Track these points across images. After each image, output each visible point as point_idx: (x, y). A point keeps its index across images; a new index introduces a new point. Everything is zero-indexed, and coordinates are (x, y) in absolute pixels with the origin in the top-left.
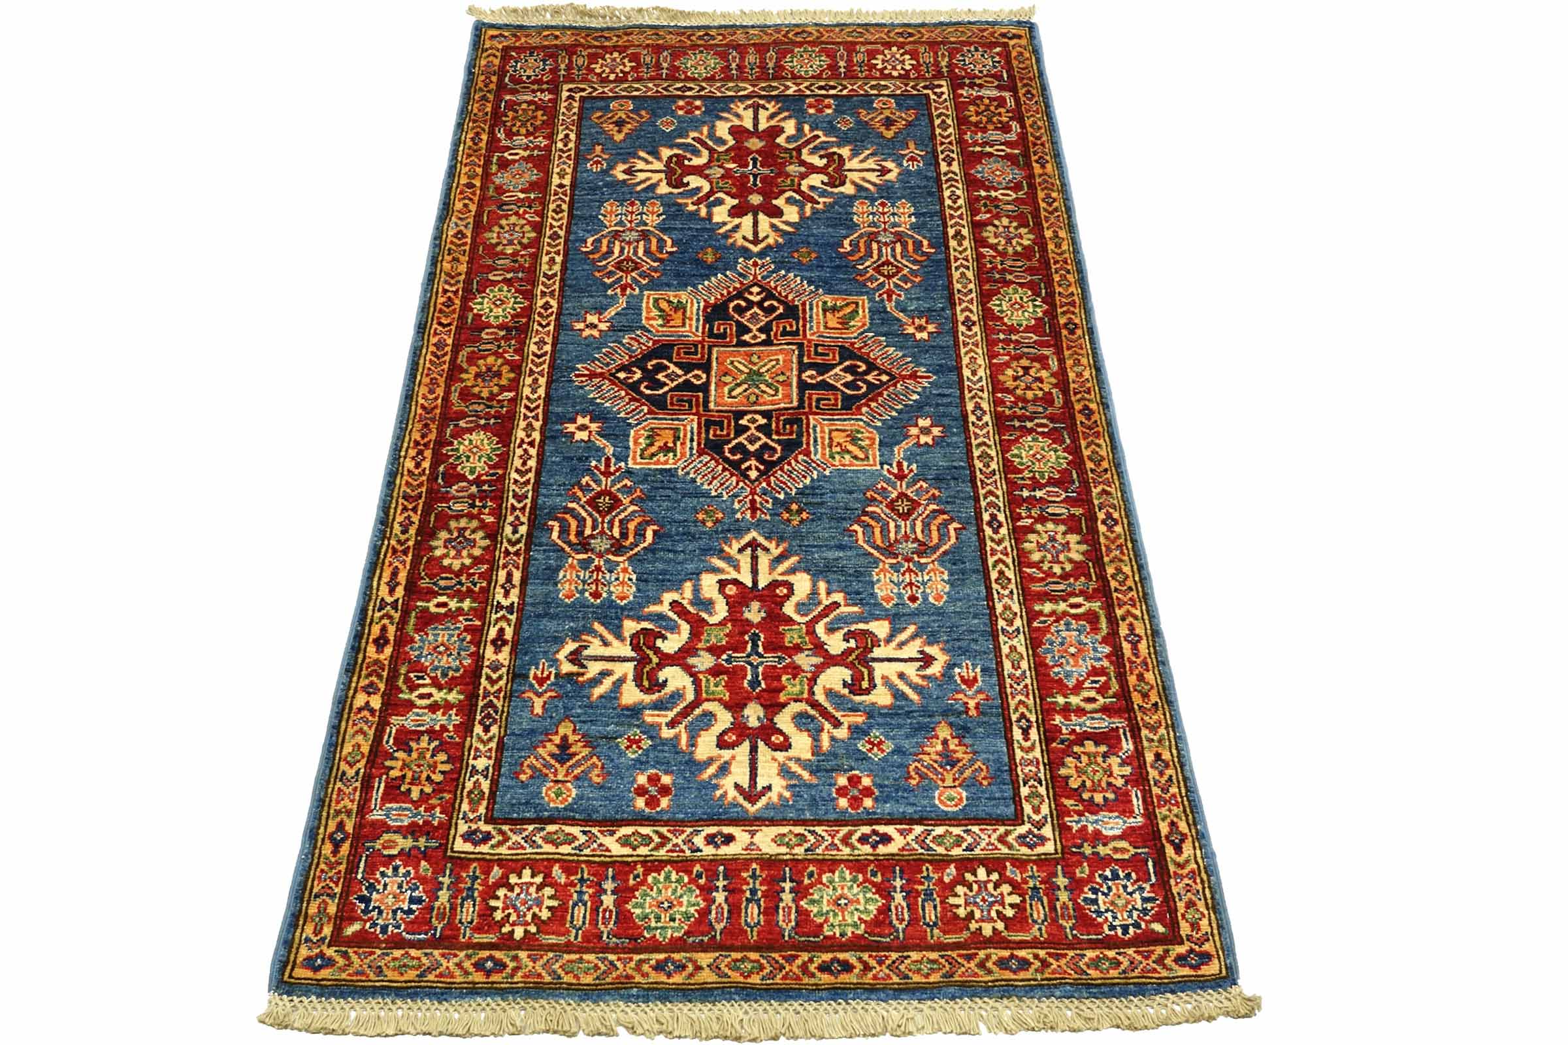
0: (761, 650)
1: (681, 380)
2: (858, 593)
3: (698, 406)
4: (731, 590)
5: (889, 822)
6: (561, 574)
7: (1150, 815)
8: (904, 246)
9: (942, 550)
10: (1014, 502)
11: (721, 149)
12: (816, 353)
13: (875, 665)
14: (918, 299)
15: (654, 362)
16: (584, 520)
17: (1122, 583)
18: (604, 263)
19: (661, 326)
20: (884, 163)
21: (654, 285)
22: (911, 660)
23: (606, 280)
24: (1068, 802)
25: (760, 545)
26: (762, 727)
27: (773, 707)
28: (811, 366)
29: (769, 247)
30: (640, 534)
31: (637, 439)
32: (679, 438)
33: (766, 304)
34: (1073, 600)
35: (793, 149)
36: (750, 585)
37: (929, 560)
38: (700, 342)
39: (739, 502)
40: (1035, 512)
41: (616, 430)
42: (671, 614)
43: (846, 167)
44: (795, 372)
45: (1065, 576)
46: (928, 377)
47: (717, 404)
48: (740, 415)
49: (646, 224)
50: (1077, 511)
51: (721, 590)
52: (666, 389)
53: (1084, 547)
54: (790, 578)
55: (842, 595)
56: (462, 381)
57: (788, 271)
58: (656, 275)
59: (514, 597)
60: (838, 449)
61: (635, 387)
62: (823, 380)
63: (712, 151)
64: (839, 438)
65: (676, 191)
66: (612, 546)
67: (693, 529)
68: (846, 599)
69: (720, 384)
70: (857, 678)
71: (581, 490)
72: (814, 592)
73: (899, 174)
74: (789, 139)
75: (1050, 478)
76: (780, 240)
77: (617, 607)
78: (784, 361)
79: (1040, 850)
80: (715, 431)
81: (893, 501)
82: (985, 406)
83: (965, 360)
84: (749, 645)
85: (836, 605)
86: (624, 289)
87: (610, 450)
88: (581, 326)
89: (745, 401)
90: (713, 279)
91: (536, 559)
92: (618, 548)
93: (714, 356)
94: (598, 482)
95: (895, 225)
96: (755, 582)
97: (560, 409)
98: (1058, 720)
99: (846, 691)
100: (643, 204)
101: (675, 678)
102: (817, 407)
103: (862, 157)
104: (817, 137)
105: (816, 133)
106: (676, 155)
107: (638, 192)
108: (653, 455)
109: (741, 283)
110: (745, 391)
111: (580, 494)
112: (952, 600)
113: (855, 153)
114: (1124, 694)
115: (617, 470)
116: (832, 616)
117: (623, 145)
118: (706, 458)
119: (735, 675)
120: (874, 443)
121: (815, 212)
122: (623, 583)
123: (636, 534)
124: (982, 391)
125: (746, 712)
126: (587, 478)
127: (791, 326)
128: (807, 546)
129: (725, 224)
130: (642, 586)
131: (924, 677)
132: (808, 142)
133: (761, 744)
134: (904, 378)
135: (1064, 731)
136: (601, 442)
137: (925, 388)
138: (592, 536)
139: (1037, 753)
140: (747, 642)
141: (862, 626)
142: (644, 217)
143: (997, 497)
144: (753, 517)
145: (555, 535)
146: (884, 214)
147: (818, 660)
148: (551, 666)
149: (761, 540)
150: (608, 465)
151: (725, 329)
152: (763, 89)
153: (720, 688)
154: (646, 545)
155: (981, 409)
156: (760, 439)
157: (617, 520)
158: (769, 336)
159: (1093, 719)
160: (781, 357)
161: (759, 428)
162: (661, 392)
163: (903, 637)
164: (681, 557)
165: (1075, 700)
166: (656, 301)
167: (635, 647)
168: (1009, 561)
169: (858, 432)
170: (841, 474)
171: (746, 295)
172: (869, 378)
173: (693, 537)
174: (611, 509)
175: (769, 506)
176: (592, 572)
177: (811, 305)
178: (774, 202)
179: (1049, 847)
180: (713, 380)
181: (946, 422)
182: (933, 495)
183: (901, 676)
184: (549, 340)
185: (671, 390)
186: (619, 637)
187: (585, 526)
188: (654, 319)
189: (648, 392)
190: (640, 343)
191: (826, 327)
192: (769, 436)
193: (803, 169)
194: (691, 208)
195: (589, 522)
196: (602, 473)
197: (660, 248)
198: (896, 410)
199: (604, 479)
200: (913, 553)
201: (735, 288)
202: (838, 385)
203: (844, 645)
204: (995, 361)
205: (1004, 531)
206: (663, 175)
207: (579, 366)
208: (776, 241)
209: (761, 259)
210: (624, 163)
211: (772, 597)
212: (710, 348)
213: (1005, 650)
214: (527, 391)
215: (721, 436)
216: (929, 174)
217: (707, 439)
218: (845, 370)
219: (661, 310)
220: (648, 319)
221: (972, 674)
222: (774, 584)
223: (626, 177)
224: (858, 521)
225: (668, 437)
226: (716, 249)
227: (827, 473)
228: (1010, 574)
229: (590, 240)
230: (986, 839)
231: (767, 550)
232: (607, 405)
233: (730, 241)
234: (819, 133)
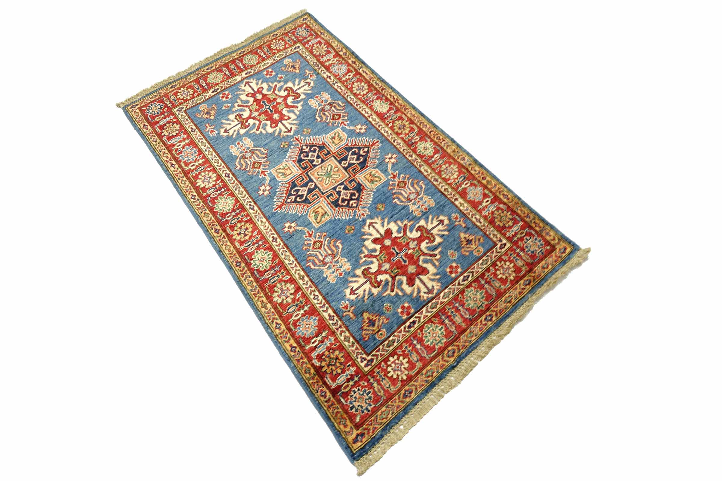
0: (268, 110)
1: (348, 160)
2: (254, 136)
3: (336, 156)
4: (286, 118)
5: (214, 95)
6: (329, 96)
7: (154, 129)
8: (319, 260)
9: (238, 160)
10: (225, 186)
11: (422, 258)
12: (316, 195)
13: (238, 123)
14: (299, 239)
15: (361, 160)
17: (182, 180)
18: (410, 181)
19: (371, 173)
20: (356, 296)
21: (386, 184)
22: (230, 129)
24: (175, 120)
25: (288, 132)
26: (255, 95)
27: (256, 100)
28: (314, 189)
29: (365, 224)
30: (321, 117)
31: (344, 135)
32: (333, 143)
34: (194, 167)
35: (395, 277)
37: (240, 155)
38: (355, 175)
39: (302, 139)
40: (217, 186)
41: (351, 133)
42: (296, 105)
43: (368, 283)
44: (317, 184)
45: (200, 173)
47: (331, 160)
48: (323, 161)
49: (413, 204)
50: (204, 194)
51: (288, 116)
52: (350, 154)
53: (198, 185)
54: (273, 129)
56: (407, 121)
57: (350, 219)
58: (390, 188)
59: (336, 87)
60: (286, 168)
61: (359, 149)
62: (306, 187)
63: (424, 254)
64: (288, 172)
65: (417, 225)
68: (256, 133)
69: (336, 167)
70: (240, 117)
73: (346, 295)
74: (401, 282)
75: (218, 199)
77: (310, 99)
78: (323, 185)
79: (177, 108)
80: (325, 152)
81: (261, 165)
82: (251, 211)
83: (267, 224)
84: (271, 109)
85: (257, 130)
86: (394, 176)
87: (347, 128)
88: (394, 156)
89: (325, 166)
90: (371, 200)
92: (323, 110)
93: (346, 174)
94: (343, 120)
95: (330, 267)
96: (282, 123)
97: (372, 130)
98: (185, 136)
99: (241, 113)
100: (422, 212)
101: (284, 93)
102: (301, 177)
103: (367, 293)
104: (392, 291)
106: (434, 241)
108: (335, 134)
109: (361, 205)
110: (327, 169)
111: (344, 115)
112: (228, 149)
113: (371, 293)
114: (170, 151)
116: (257, 127)
117: (457, 232)
118: (321, 143)
119: (269, 101)
120: (277, 176)
121: (361, 252)
122: (313, 104)
124: (255, 216)
126: (346, 119)
127: (331, 199)
128: (275, 139)
129: (388, 224)
130: (308, 106)
131: (224, 127)
132: (393, 285)
133: (252, 92)
134: (283, 204)
135: (183, 135)
136: (352, 128)
137: (274, 205)
138: (331, 108)
139: (187, 126)
141: (247, 129)
142: (416, 207)
143: (231, 183)
144: (295, 138)
145: (340, 103)
146: (337, 270)
148: (312, 79)
149: (288, 134)
150: (345, 125)
151: (351, 185)
152: (437, 303)
154: (317, 116)
155: (252, 209)
156: (311, 157)
157: (329, 116)
158: (336, 191)
159: (177, 141)
160: (326, 186)
161: (313, 161)
162: (350, 152)
163: (235, 133)
164: (305, 119)
165: (183, 143)
166: (381, 179)
167: (297, 93)
168: (218, 168)
169: (284, 177)
170: (280, 162)
171: (355, 201)
174: (333, 116)
175: (293, 143)
176: (322, 101)
177: (332, 211)
178: (380, 246)
179: (175, 110)
180: (339, 166)
181: (260, 198)
182: (250, 173)
183: (230, 124)
184: (398, 146)
185: (348, 155)
186: (304, 93)
187: (336, 109)
188: (376, 173)
189: (354, 150)
191: (321, 207)
192: (309, 160)
193: (383, 269)
194: (405, 222)
195: (335, 111)
196: (344, 122)
197: (398, 199)
198: (278, 192)
200: (246, 155)
201: (361, 201)
202: (301, 188)
203: (248, 122)
204: (257, 231)
205: (224, 175)
206: (429, 229)
207: (381, 145)
208: (364, 229)
209: (363, 218)
211: (275, 123)
212: (350, 176)
213: (207, 144)
214: (387, 129)
215: (323, 152)
216: (334, 303)
217: (325, 148)
218: (303, 195)
219: (376, 177)
221: (212, 134)
222: (277, 126)
223: (440, 219)
224: (266, 154)
225: (336, 141)
226: (381, 212)
227: (284, 160)
228: (216, 164)
229: (423, 187)
230: (190, 104)
231: (285, 132)
232: (361, 139)
233: (380, 218)
234: (393, 294)
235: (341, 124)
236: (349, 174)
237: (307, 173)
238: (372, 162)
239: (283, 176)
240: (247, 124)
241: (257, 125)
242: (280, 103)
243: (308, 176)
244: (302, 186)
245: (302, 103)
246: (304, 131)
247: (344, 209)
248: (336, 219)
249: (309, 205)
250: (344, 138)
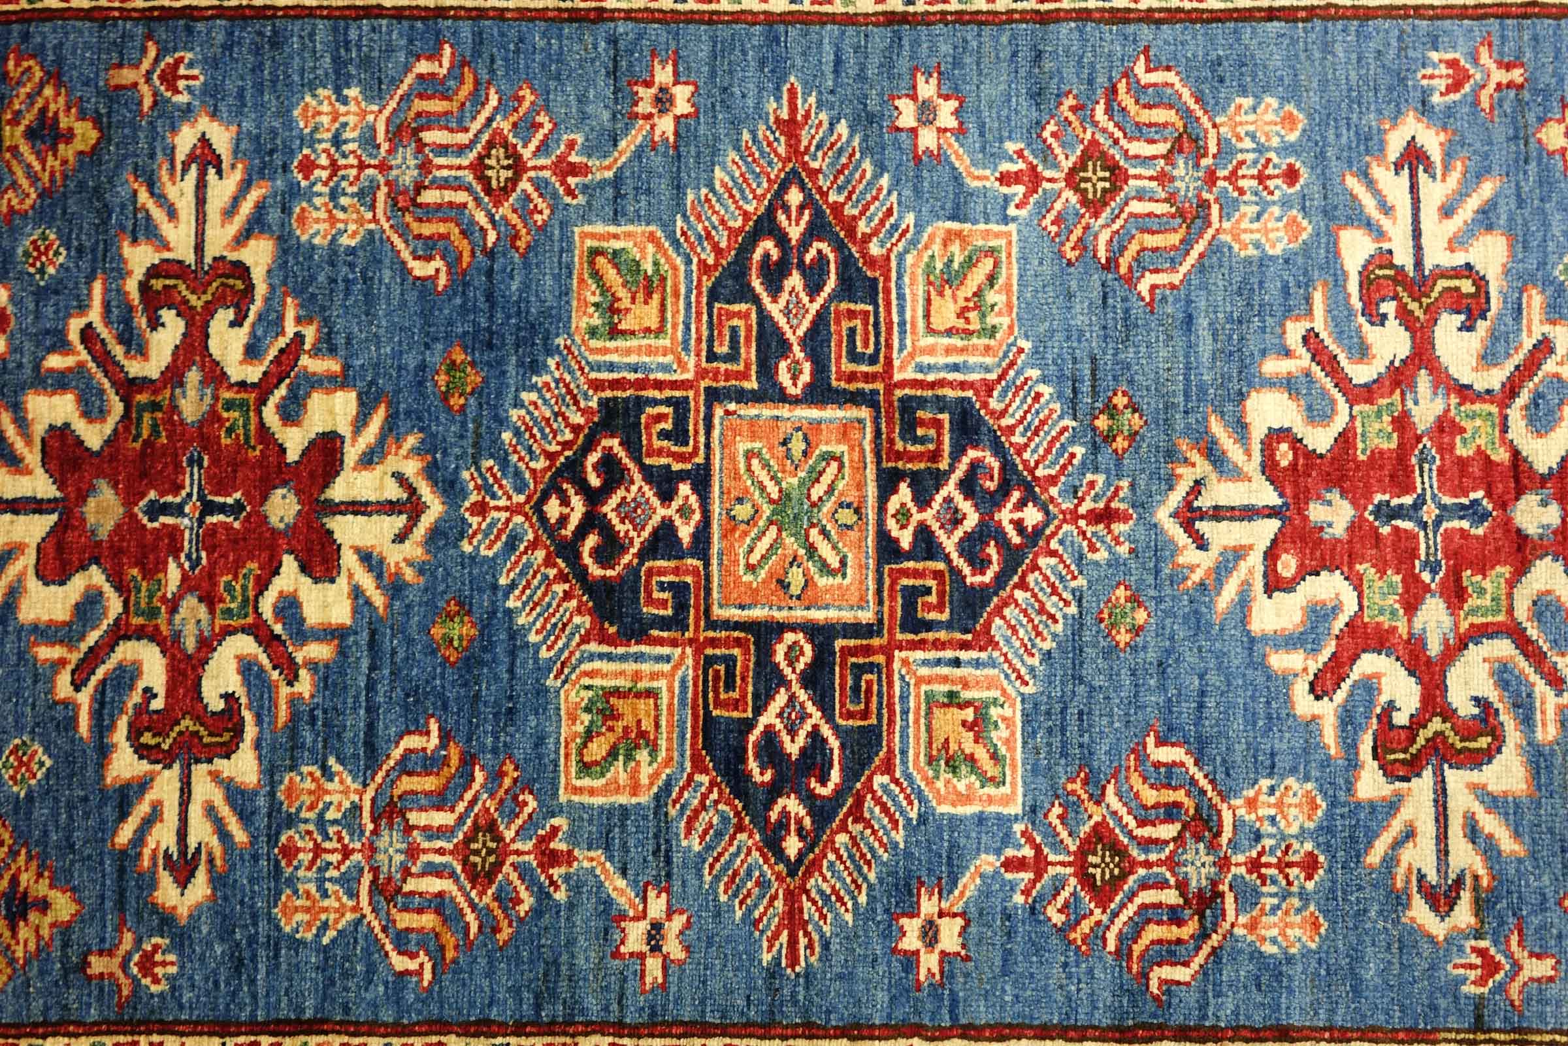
0: (1408, 500)
1: (802, 695)
2: (1286, 290)
3: (867, 651)
4: (1288, 565)
6: (1273, 949)
8: (429, 121)
9: (1191, 104)
11: (115, 605)
12: (733, 357)
13: (1428, 264)
14: (582, 100)
15: (753, 765)
16: (1144, 907)
18: (470, 917)
19: (654, 750)
20: (180, 157)
22: (1414, 188)
23: (523, 909)
25: (1188, 504)
26: (1559, 500)
27: (1518, 475)
28: (767, 370)
29: (431, 472)
30: (1167, 776)
31: (955, 799)
32: (951, 695)
33: (594, 481)
35: (127, 400)
36: (1274, 525)
37: (1212, 133)
38: (698, 652)
39: (1093, 549)
41: (937, 851)
42: (1340, 695)
43: (190, 258)
44: (784, 411)
46: (792, 92)
47: (862, 605)
48: (887, 549)
49: (356, 808)
51: (1288, 586)
52: (826, 731)
54: (1258, 433)
55: (1289, 325)
57: (502, 422)
58: (511, 774)
60: (973, 317)
61: (822, 812)
62: (803, 342)
63: (119, 633)
64: (945, 312)
65: (250, 731)
66: (1198, 838)
67: (1152, 655)
68: (1298, 318)
69: (808, 596)
70: (1457, 302)
71: (1078, 923)
72: (1289, 385)
73: (214, 115)
74: (92, 410)
76: (411, 441)
77: (1329, 815)
78: (753, 437)
80: (929, 607)
81: (1084, 202)
84: (1398, 523)
85: (1310, 338)
86: (550, 858)
87: (988, 862)
88: (654, 966)
89: (853, 535)
90: (521, 620)
91: (1237, 1013)
92: (1204, 826)
93: (734, 614)
94: (1058, 885)
95: (369, 139)
96: (1272, 512)
97: (882, 997)
99: (1482, 326)
100: (291, 821)
101: (1469, 682)
102: (873, 360)
103: (158, 214)
104: (87, 334)
105: (74, 336)
106: (134, 734)
107: (254, 839)
108: (995, 756)
109: (534, 545)
110: (824, 532)
111: (1086, 926)
112: (1293, 93)
113: (144, 230)
115: (1030, 840)
116: (1333, 348)
117: (90, 895)
118: (998, 627)
120: (958, 234)
121: (327, 345)
122: (1280, 805)
123: (1168, 786)
125: (1532, 529)
126: (1051, 912)
127: (660, 418)
128: (1187, 395)
129: (356, 593)
130: (1283, 762)
131: (1447, 168)
132: (104, 360)
134: (795, 151)
136: (969, 885)
137: (820, 105)
138: (1182, 886)
140: (1396, 529)
141: (1353, 287)
142: (331, 815)
144: (1126, 518)
145: (1181, 974)
146: (334, 167)
147: (1424, 380)
148: (1461, 949)
149: (1176, 498)
150: (1018, 864)
151: (662, 587)
153: (1487, 584)
154: (1189, 761)
156: (948, 500)
157: (1139, 832)
158: (682, 476)
160: (743, 446)
161: (923, 502)
162: (834, 743)
163: (1369, 204)
164: (1213, 678)
166: (586, 768)
167: (1413, 768)
169: (931, 268)
170: (1028, 316)
171: (568, 531)
172: (795, 233)
173: (1168, 652)
174: (1117, 850)
175: (1100, 479)
176: (1263, 878)
177: (598, 367)
178: (292, 456)
180: (799, 614)
181: (903, 64)
182: (1074, 109)
183: (1447, 212)
185: (829, 717)
186: (1393, 805)
187: (1159, 905)
188: (634, 776)
189: (835, 775)
190: (703, 807)
191: (660, 331)
192: (939, 479)
193: (193, 376)
194: (305, 685)
195: (1148, 897)
196: (1039, 876)
197: (429, 764)
198: (877, 176)
199: (1052, 870)
200: (1197, 165)
201: (548, 562)
202: (815, 306)
203: (1392, 323)
206: (200, 771)
207: (766, 956)
208: (416, 451)
209: (464, 495)
210: (153, 884)
211: (1295, 474)
212: (712, 625)
215: (941, 594)
216: (220, 38)
217: (949, 626)
218: (775, 290)
219: (613, 753)
220: (635, 789)
221: (1443, 70)
222: (1269, 468)
223: (201, 876)
224: (1130, 280)
225: (948, 722)
226: (434, 613)
227: (1026, 345)
229: (400, 963)
231: (1197, 487)
232: (872, 876)
233: (409, 574)
234: (75, 326)
235: (1038, 849)
236: (727, 625)
237: (870, 400)
238: (704, 817)
239: (939, 265)
240: (1389, 307)
241: (1342, 358)
242: (1411, 606)
243: (855, 399)
244: (821, 318)
245: (1330, 736)
246: (1135, 600)
247: (568, 436)
248: (549, 352)
249: (707, 284)
250: (940, 784)
